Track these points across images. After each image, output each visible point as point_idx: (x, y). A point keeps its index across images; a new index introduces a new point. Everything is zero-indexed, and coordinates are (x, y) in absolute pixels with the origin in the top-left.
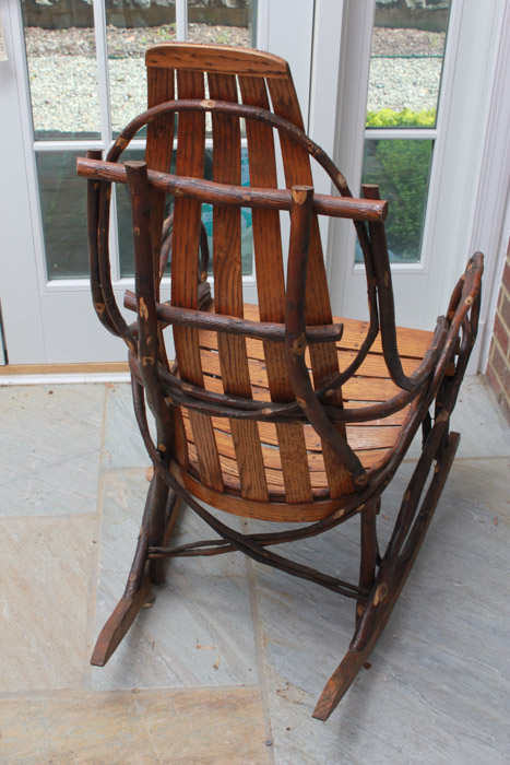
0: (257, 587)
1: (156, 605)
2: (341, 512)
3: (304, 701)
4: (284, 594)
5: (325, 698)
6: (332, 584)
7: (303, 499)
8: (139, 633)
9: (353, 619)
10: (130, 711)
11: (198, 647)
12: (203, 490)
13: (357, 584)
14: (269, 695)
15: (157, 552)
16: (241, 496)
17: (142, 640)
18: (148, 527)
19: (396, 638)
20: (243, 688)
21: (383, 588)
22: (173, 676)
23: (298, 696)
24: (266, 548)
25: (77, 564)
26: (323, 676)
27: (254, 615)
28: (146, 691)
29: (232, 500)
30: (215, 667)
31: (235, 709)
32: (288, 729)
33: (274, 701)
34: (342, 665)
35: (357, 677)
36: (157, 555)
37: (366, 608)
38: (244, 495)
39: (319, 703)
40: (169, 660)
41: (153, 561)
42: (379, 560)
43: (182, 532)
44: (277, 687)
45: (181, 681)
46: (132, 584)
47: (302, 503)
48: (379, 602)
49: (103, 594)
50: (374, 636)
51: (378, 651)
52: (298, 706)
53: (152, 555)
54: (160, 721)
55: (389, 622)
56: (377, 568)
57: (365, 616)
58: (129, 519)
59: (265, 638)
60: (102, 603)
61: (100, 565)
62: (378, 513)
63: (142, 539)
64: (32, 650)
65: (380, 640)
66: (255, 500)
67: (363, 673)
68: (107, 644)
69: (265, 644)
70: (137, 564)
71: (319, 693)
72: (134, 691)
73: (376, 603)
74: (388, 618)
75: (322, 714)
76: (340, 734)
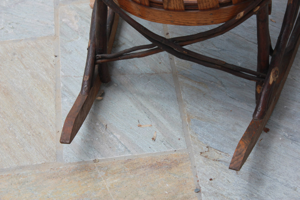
0: (180, 79)
1: (105, 98)
2: (242, 14)
3: (221, 159)
4: (200, 83)
5: (237, 154)
6: (236, 71)
7: (211, 6)
8: (95, 119)
9: (254, 97)
10: (93, 175)
11: (140, 126)
12: (133, 6)
13: (256, 71)
14: (195, 156)
15: (102, 58)
16: (163, 8)
17: (97, 124)
18: (94, 40)
19: (287, 108)
20: (175, 153)
21: (276, 71)
22: (123, 148)
23: (216, 155)
24: (184, 47)
25: (45, 73)
26: (234, 140)
27: (179, 100)
28: (103, 160)
29: (156, 11)
30: (154, 139)
31: (171, 168)
32: (211, 179)
33: (199, 160)
34: (249, 129)
35: (260, 139)
36: (103, 60)
37: (264, 86)
38: (165, 6)
39: (233, 158)
40: (118, 136)
41: (101, 66)
42: (271, 51)
43: (121, 43)
44: (200, 150)
45: (129, 151)
46: (86, 83)
47: (210, 9)
48: (274, 82)
49: (66, 94)
50: (270, 108)
51: (274, 119)
52: (217, 163)
53: (99, 61)
54: (116, 181)
55: (281, 97)
56: (270, 58)
57: (263, 93)
58: (80, 38)
59: (188, 116)
60: (66, 100)
61: (61, 72)
62: (270, 14)
63: (91, 49)
64: (17, 138)
65: (274, 111)
66: (174, 10)
67: (264, 135)
68: (72, 127)
69: (189, 120)
70: (88, 68)
71: (232, 152)
72: (95, 161)
73: (271, 82)
74: (279, 94)
75: (236, 166)
76: (250, 181)
